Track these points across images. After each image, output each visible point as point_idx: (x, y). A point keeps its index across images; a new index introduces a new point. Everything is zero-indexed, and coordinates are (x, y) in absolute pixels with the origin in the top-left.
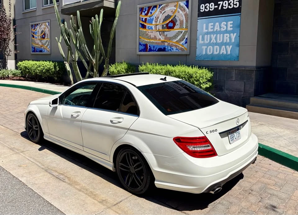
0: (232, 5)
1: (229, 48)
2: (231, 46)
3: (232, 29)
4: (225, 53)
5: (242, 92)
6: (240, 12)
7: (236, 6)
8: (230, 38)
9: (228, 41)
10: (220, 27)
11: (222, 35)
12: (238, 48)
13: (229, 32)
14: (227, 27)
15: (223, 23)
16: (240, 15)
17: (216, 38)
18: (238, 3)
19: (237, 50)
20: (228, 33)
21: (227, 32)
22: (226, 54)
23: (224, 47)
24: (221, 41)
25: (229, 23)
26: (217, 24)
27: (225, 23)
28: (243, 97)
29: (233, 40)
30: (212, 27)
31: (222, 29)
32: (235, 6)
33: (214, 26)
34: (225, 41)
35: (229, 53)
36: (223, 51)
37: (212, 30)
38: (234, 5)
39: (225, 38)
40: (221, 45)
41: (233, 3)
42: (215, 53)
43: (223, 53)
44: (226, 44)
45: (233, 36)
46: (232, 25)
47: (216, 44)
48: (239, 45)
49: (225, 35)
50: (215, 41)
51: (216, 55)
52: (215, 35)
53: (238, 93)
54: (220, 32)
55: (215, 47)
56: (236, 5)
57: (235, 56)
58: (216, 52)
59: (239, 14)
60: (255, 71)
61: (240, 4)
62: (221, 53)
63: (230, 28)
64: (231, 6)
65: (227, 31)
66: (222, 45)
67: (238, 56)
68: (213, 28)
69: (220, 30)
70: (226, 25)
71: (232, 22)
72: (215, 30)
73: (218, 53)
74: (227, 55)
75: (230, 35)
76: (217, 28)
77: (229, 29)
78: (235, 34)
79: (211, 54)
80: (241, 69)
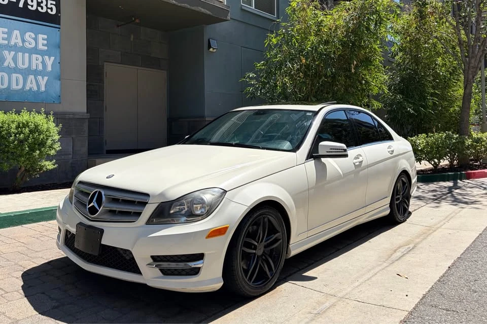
0: (45, 8)
1: (43, 81)
2: (46, 78)
3: (46, 48)
4: (35, 88)
5: (70, 154)
6: (60, 25)
7: (52, 11)
8: (43, 62)
9: (40, 68)
10: (23, 41)
11: (27, 55)
12: (59, 82)
13: (42, 53)
14: (36, 43)
15: (28, 34)
16: (60, 28)
17: (15, 59)
18: (54, 8)
19: (57, 85)
20: (39, 54)
21: (35, 51)
22: (37, 91)
23: (32, 77)
24: (26, 66)
25: (41, 36)
26: (16, 32)
27: (33, 36)
28: (72, 163)
29: (49, 69)
30: (6, 36)
31: (27, 44)
32: (49, 11)
33: (9, 34)
34: (34, 67)
35: (43, 89)
36: (31, 86)
37: (6, 42)
38: (48, 8)
39: (34, 62)
40: (26, 73)
41: (46, 5)
42: (14, 87)
43: (31, 89)
44: (36, 73)
45: (50, 61)
46: (45, 42)
47: (16, 70)
48: (60, 78)
49: (34, 56)
50: (13, 65)
51: (17, 91)
52: (13, 53)
53: (63, 157)
54: (23, 50)
55: (14, 76)
56: (51, 9)
57: (54, 95)
58: (17, 85)
59: (58, 26)
60: (87, 120)
61: (58, 11)
62: (27, 88)
63: (43, 45)
64: (42, 8)
65: (36, 49)
66: (29, 75)
67: (60, 96)
68: (8, 39)
69: (23, 44)
70: (36, 39)
71: (45, 37)
72: (12, 43)
73: (20, 86)
74: (38, 93)
75: (43, 58)
76: (16, 41)
77: (41, 47)
78: (53, 58)
79: (4, 89)
80: (67, 116)
